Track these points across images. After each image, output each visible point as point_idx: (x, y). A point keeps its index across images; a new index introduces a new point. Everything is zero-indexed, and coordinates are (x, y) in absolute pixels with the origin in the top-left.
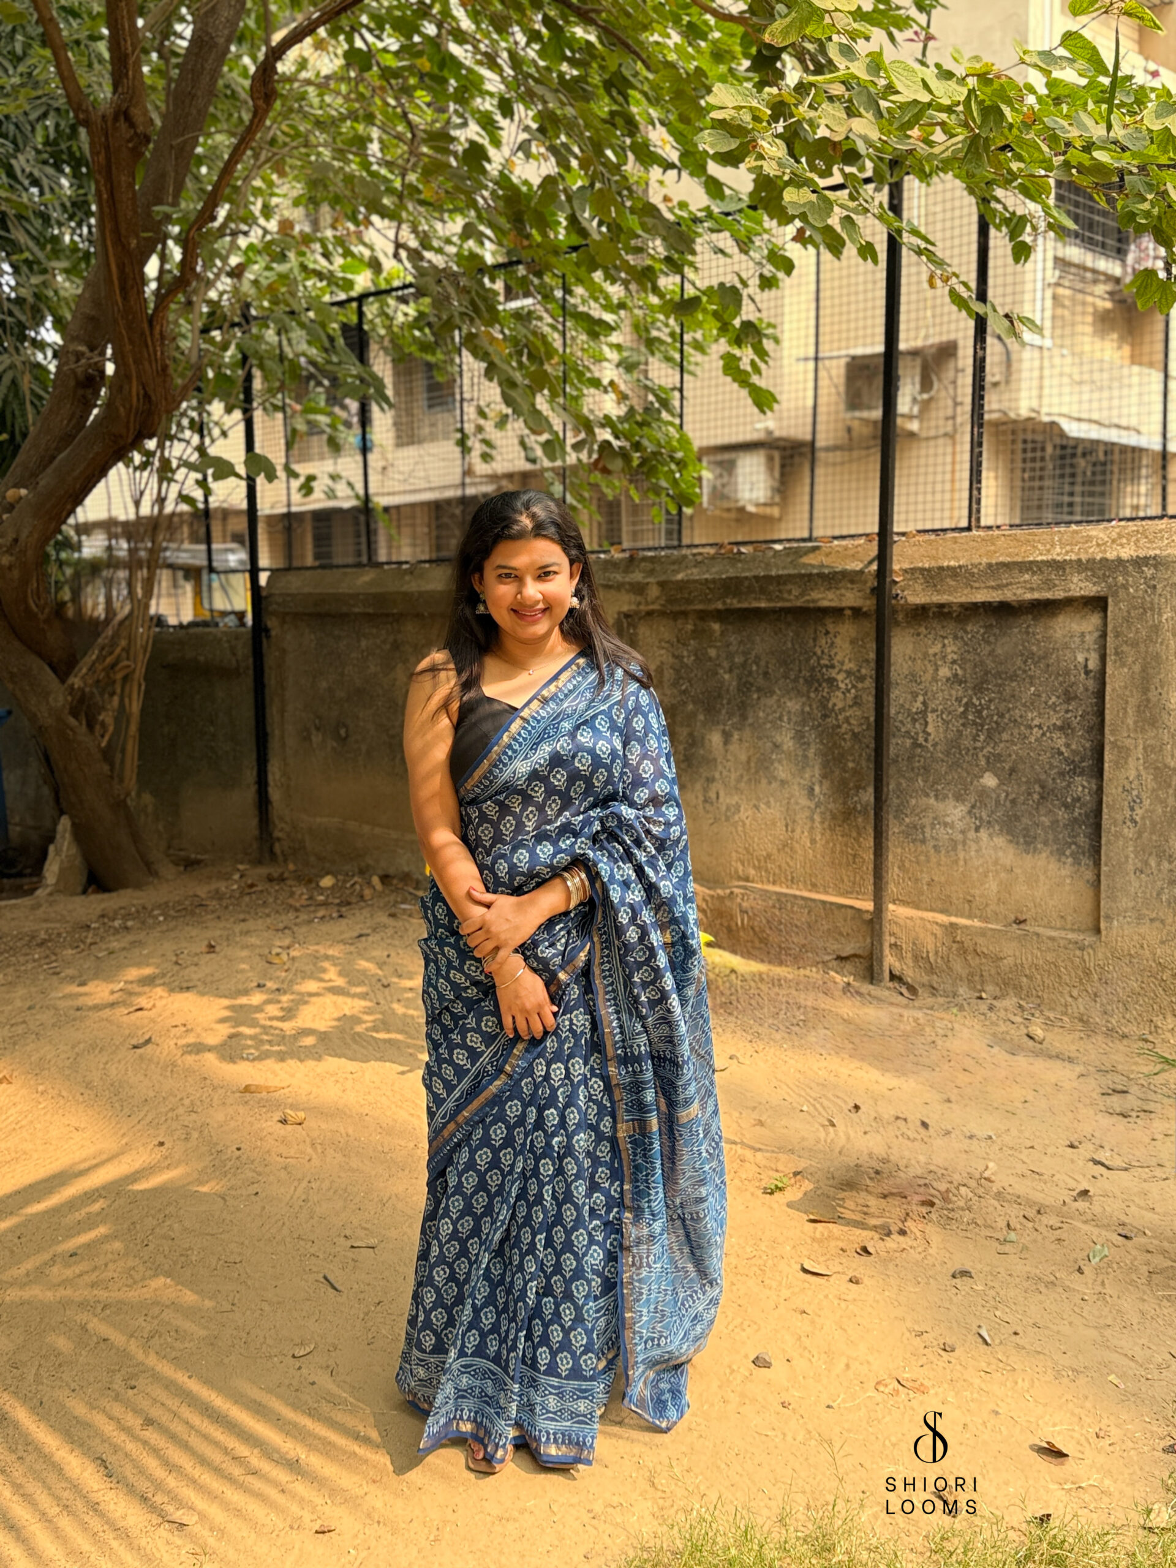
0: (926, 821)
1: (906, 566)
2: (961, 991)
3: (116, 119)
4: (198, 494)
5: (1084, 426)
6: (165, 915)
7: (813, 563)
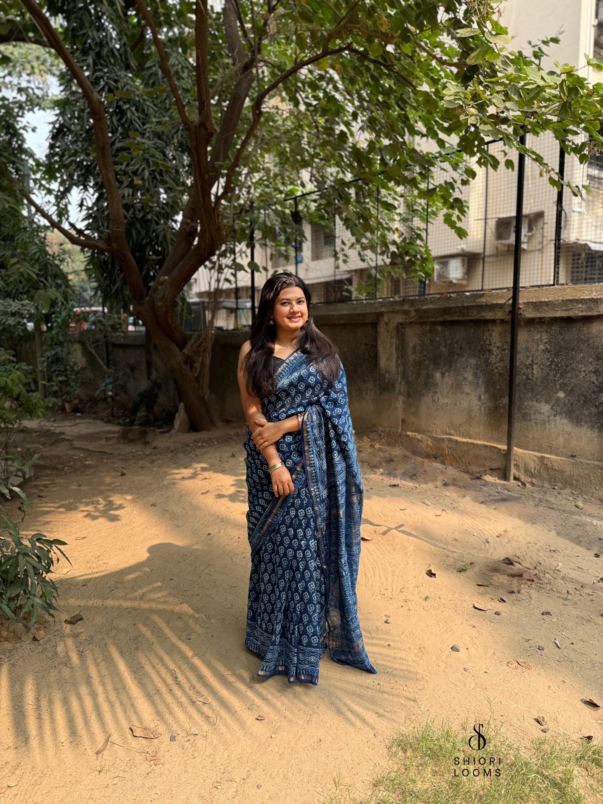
0: (532, 412)
1: (525, 301)
2: (546, 485)
3: (200, 126)
4: (232, 278)
5: (597, 245)
6: (217, 441)
7: (483, 300)
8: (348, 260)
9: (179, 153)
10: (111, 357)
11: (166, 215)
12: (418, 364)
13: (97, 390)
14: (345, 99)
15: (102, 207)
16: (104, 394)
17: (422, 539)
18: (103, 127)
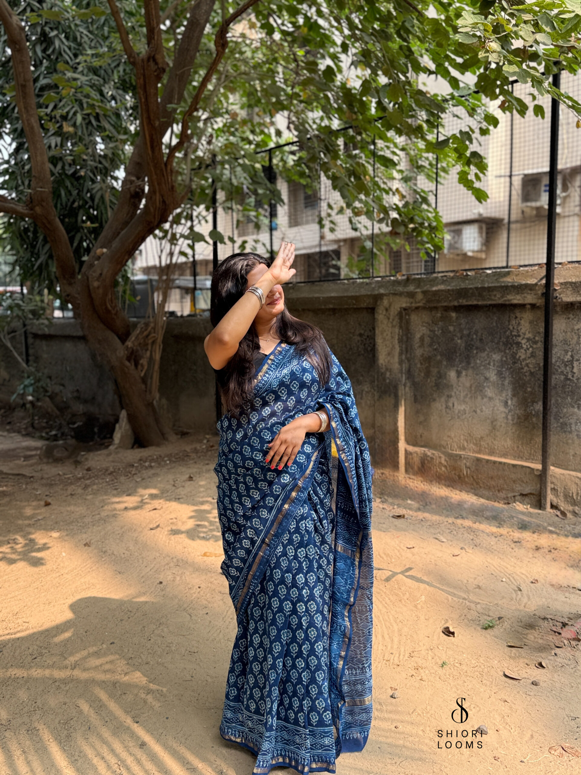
0: (572, 421)
1: (562, 281)
3: (148, 60)
4: (189, 251)
6: (170, 460)
7: (508, 280)
8: (336, 228)
9: (120, 92)
10: (31, 351)
11: (104, 171)
12: (428, 360)
13: (13, 393)
14: (332, 26)
15: (22, 160)
16: (22, 399)
17: (436, 587)
18: (24, 59)
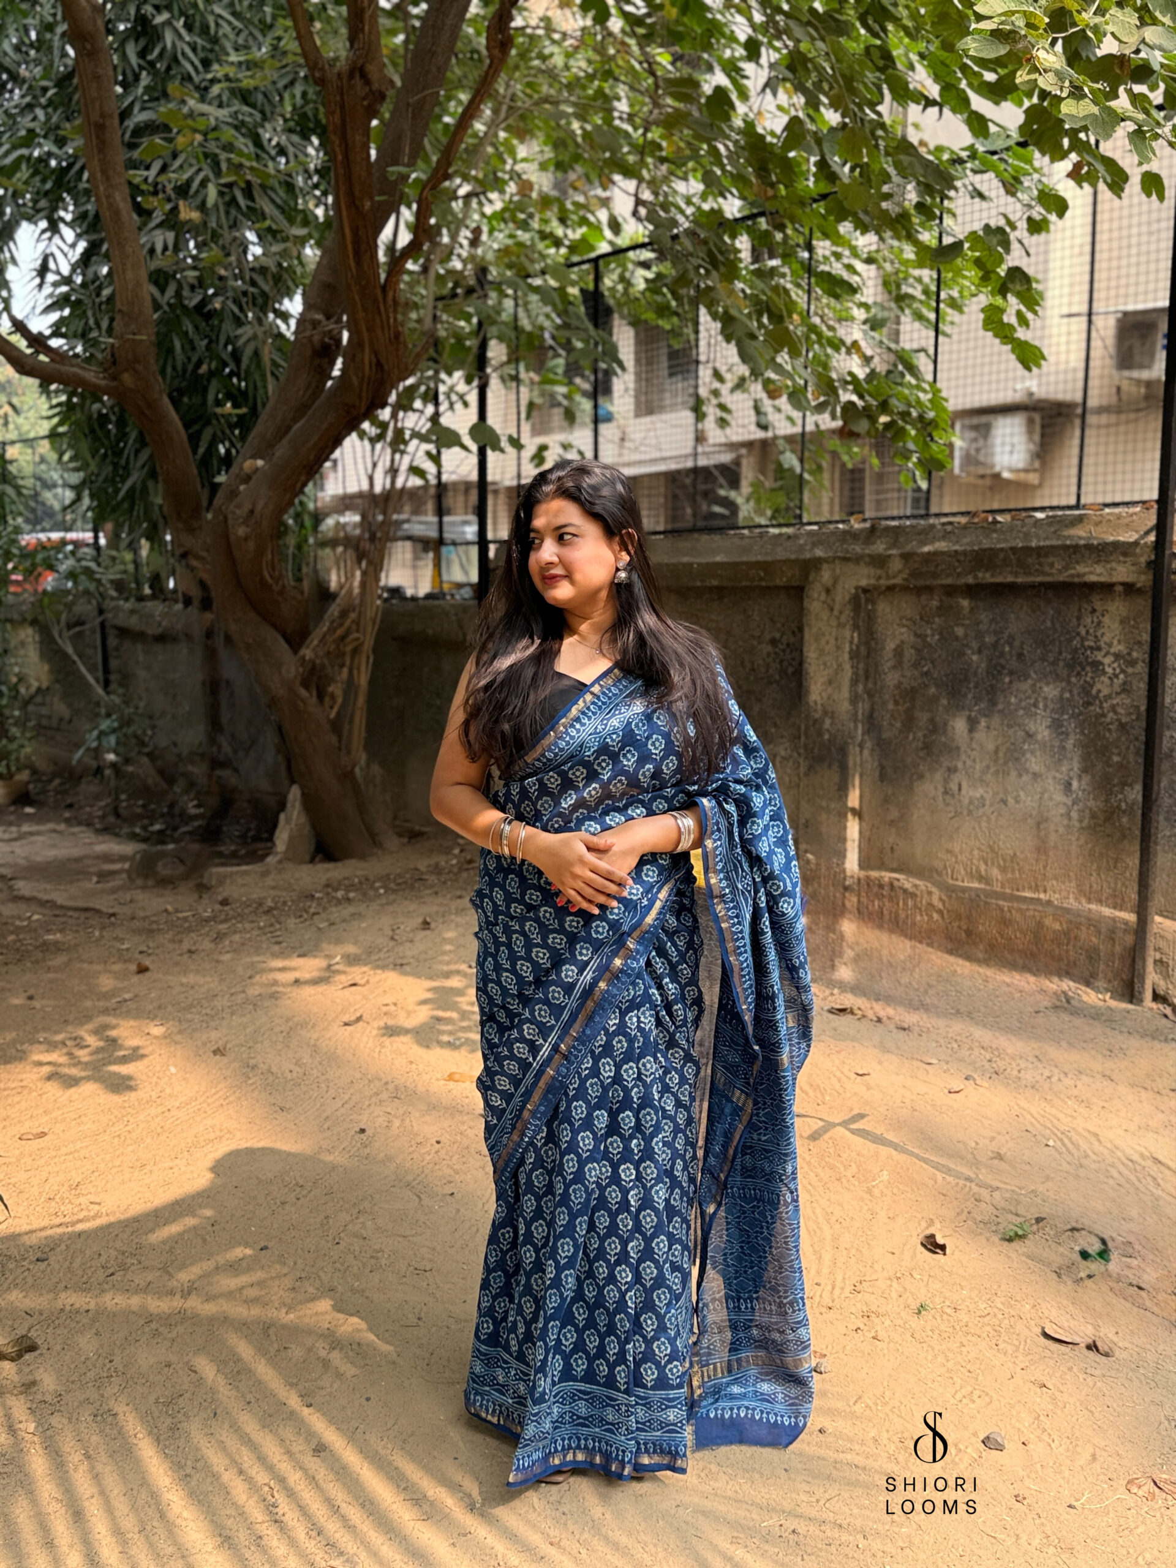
3: (351, 74)
4: (430, 467)
6: (385, 887)
7: (1079, 533)
8: (730, 419)
9: (296, 138)
10: (114, 664)
11: (260, 301)
12: (910, 694)
13: (78, 746)
15: (96, 277)
16: (96, 758)
17: (912, 1154)
18: (101, 72)
